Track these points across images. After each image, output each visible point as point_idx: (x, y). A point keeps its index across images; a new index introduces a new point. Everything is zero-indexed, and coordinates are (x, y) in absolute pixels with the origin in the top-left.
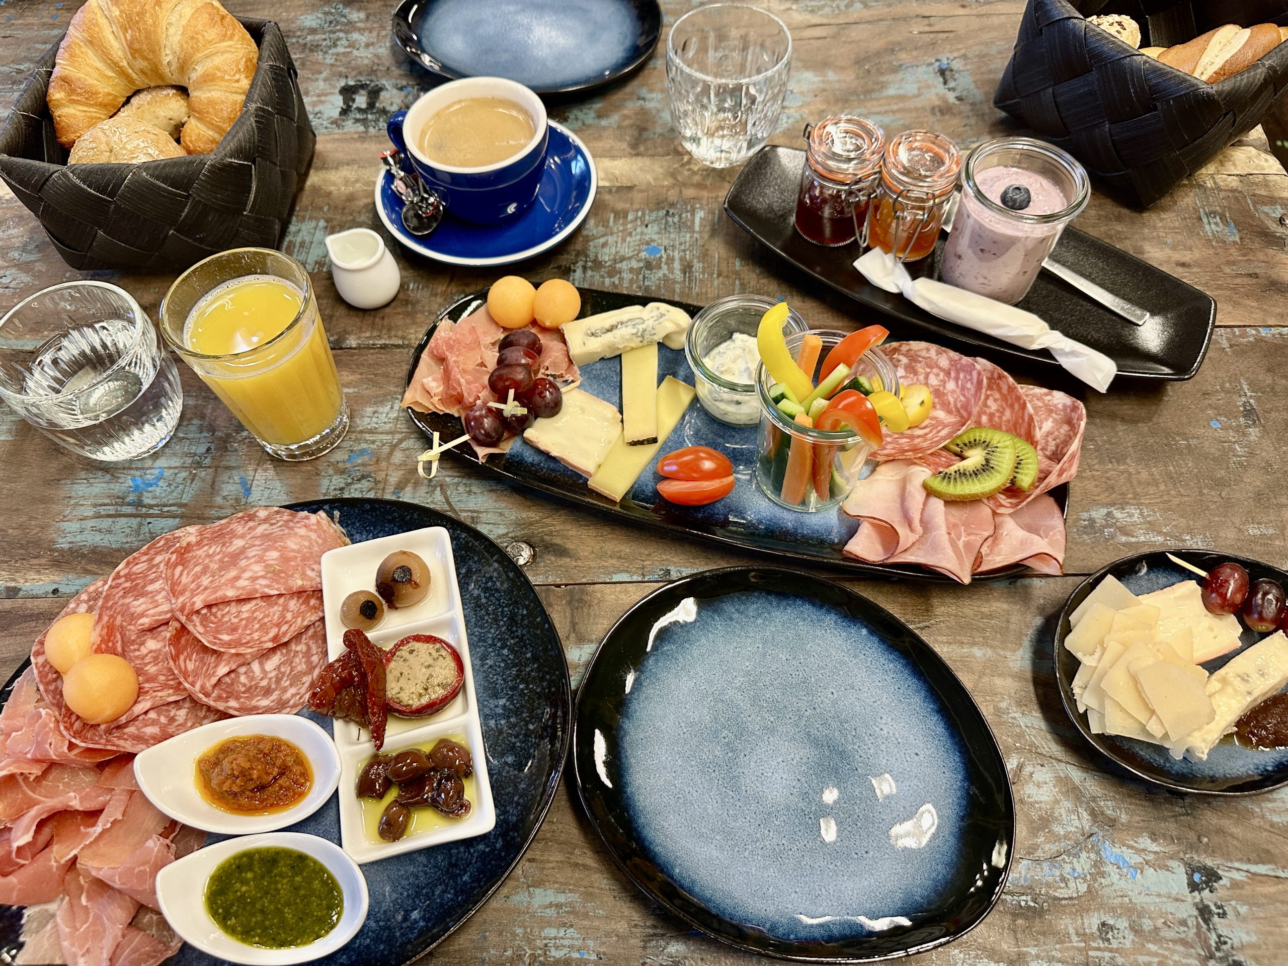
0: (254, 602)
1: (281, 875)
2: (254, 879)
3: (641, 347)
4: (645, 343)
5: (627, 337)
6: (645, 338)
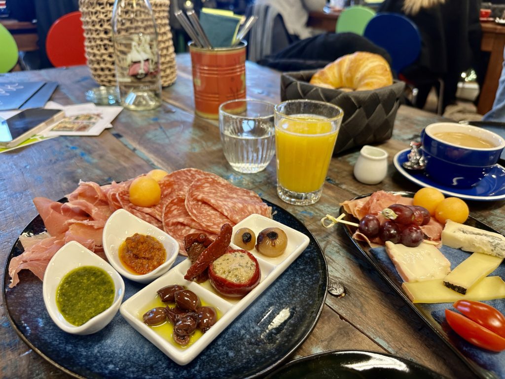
0: (217, 212)
1: (99, 290)
2: (92, 281)
3: (490, 255)
4: (494, 253)
5: (485, 241)
6: (496, 249)
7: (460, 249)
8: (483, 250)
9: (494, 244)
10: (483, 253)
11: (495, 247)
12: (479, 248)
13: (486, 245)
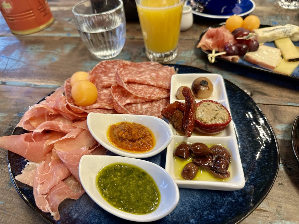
3: (283, 38)
4: (285, 36)
6: (286, 33)
10: (280, 39)
12: (278, 36)
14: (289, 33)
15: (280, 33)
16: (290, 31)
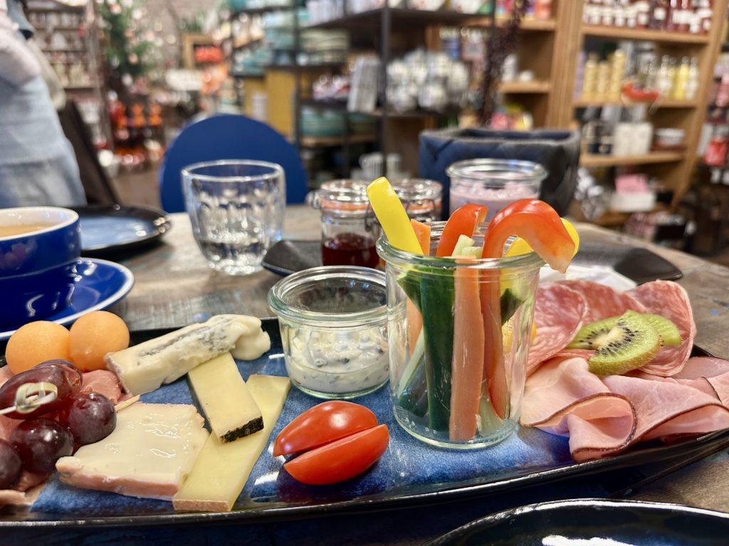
3: (211, 359)
4: (215, 352)
5: (193, 344)
6: (215, 344)
7: (163, 385)
8: (199, 359)
9: (207, 339)
10: (201, 364)
11: (211, 341)
12: (192, 359)
13: (198, 348)
14: (222, 341)
15: (195, 348)
16: (223, 334)
